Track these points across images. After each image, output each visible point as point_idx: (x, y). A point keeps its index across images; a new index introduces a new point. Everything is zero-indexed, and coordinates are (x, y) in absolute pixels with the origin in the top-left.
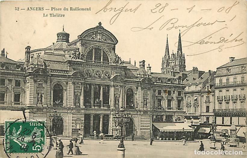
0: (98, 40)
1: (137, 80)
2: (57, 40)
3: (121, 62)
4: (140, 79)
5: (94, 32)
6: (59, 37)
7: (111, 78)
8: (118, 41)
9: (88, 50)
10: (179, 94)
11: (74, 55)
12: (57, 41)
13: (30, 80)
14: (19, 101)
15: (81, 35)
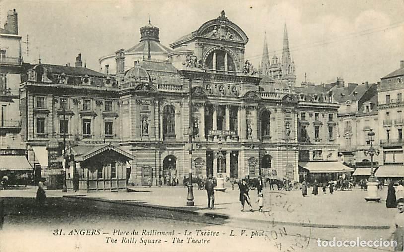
0: (221, 38)
1: (275, 98)
2: (141, 38)
3: (252, 71)
4: (279, 97)
5: (215, 26)
6: (144, 33)
7: (239, 96)
8: (248, 39)
9: (207, 54)
10: (330, 118)
11: (189, 61)
12: (140, 40)
13: (130, 101)
14: (112, 134)
15: (198, 30)
